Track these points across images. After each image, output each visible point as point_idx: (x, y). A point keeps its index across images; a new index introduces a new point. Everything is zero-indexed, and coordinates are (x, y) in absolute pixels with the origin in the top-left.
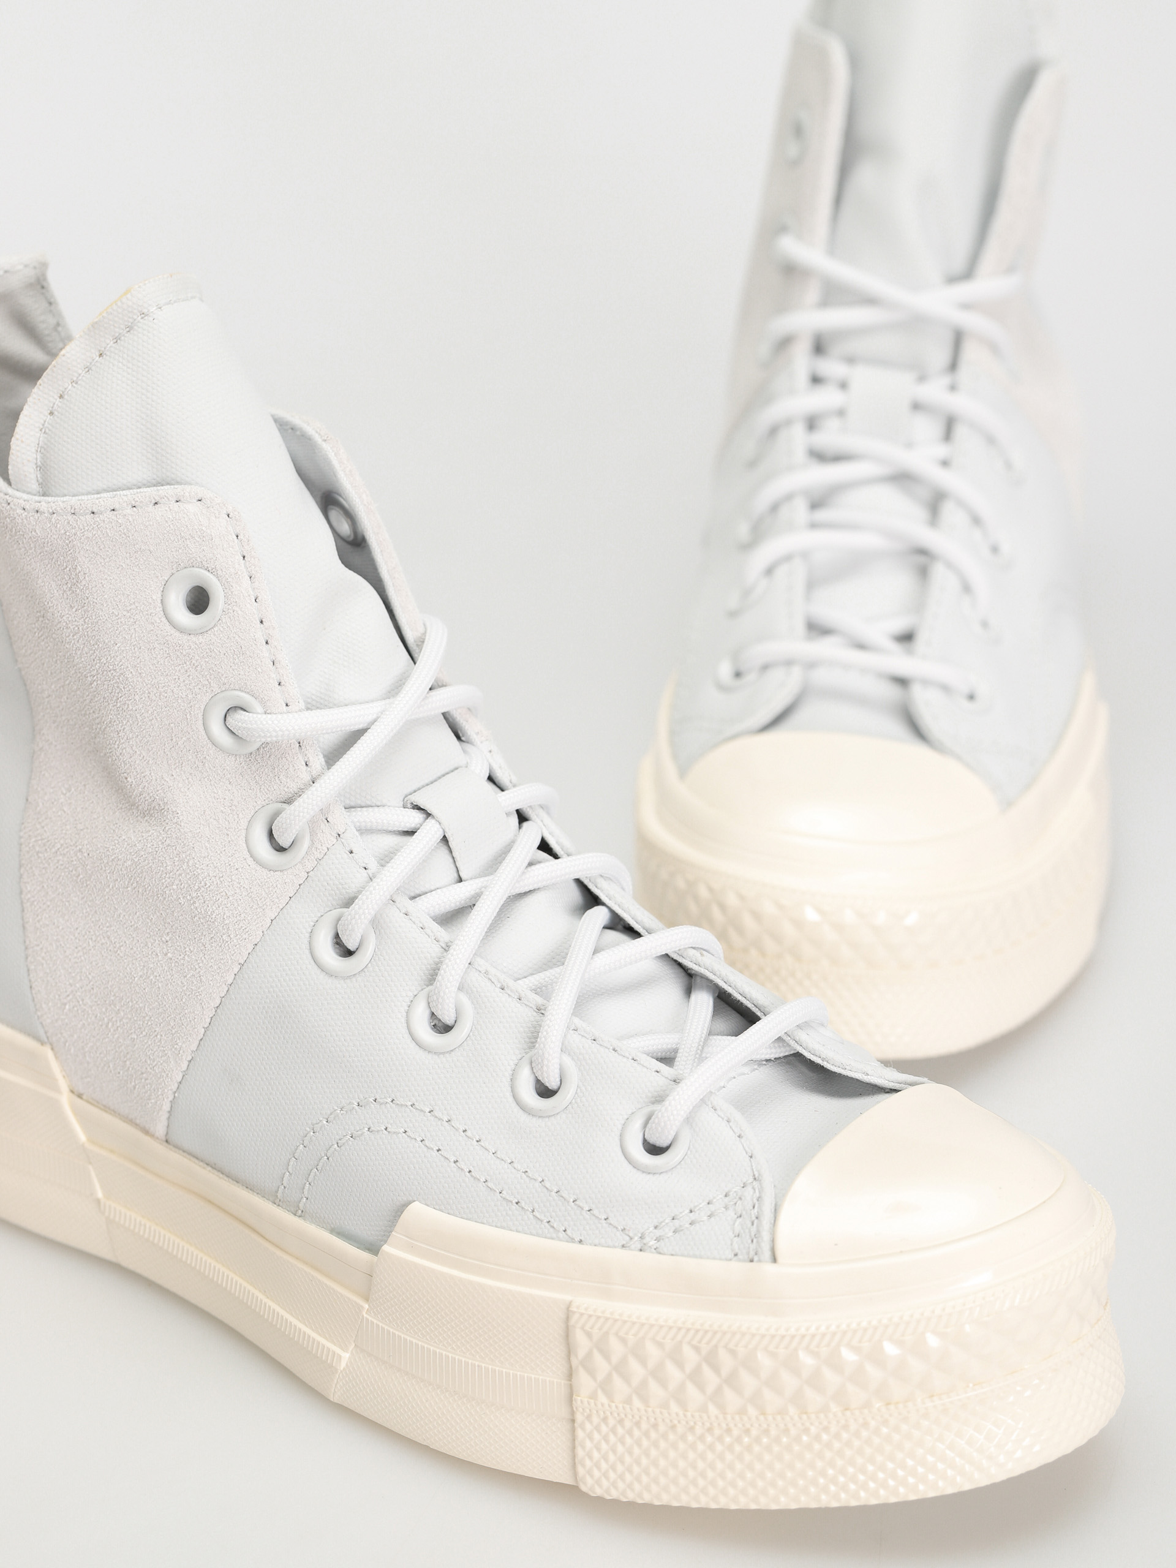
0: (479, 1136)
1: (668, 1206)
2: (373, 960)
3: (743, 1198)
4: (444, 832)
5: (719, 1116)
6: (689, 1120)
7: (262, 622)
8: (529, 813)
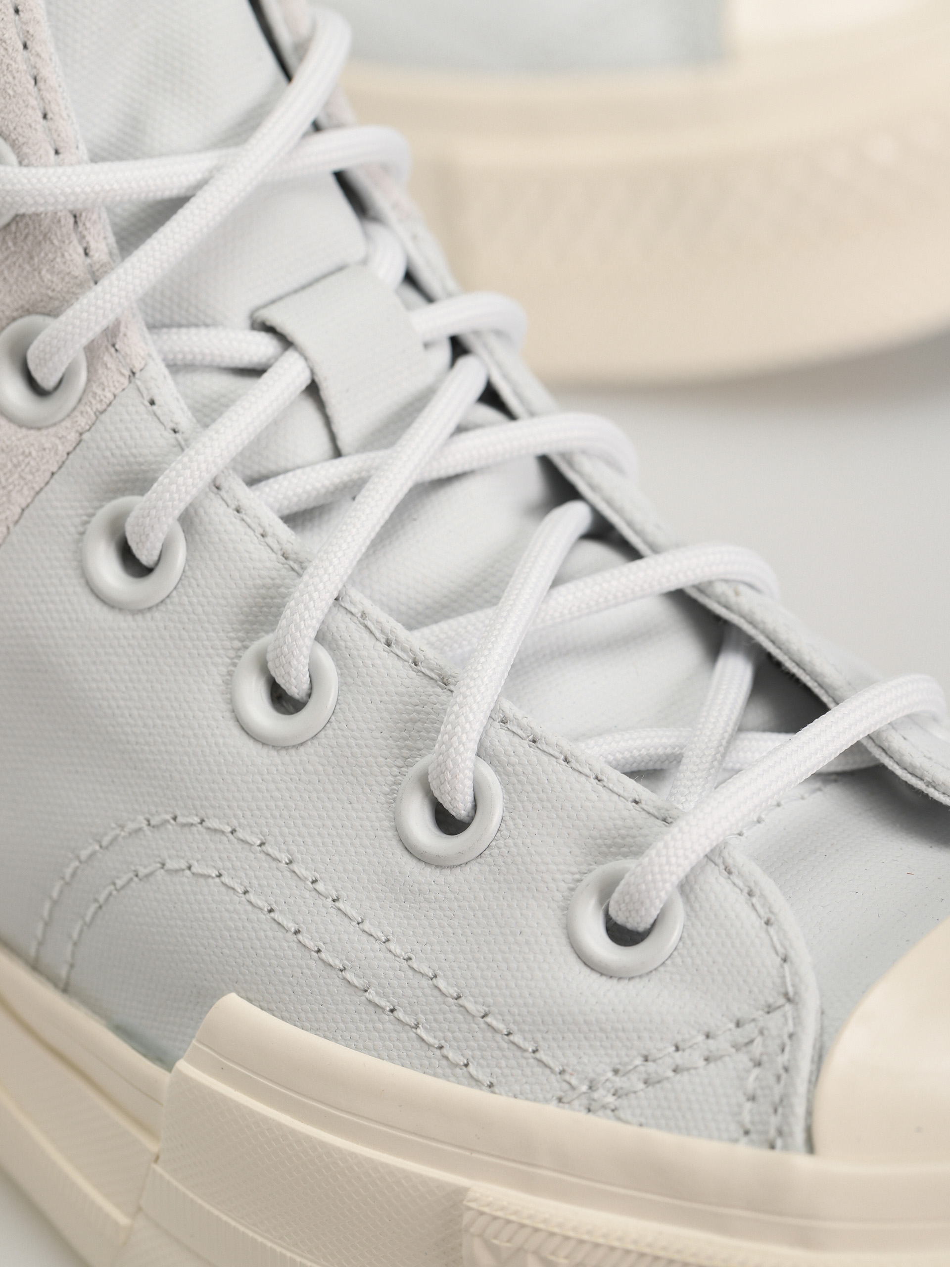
0: (337, 891)
1: (639, 1037)
2: (180, 585)
3: (766, 1032)
4: (312, 372)
5: (734, 884)
6: (685, 887)
7: (17, 11)
8: (472, 341)
